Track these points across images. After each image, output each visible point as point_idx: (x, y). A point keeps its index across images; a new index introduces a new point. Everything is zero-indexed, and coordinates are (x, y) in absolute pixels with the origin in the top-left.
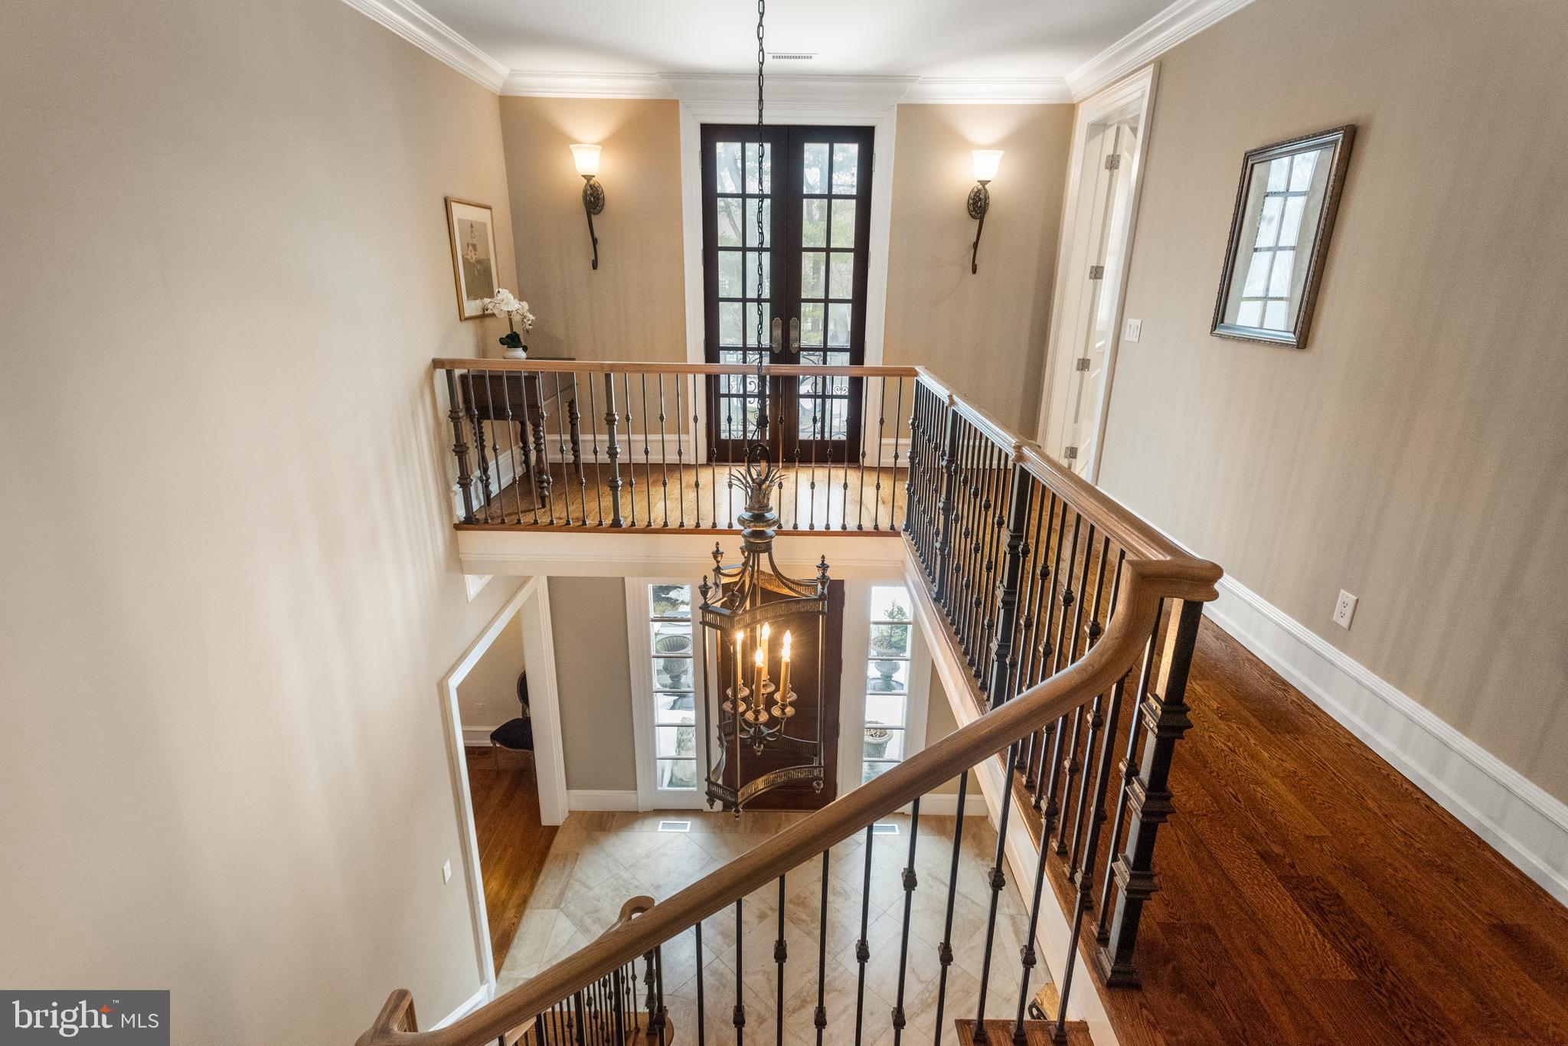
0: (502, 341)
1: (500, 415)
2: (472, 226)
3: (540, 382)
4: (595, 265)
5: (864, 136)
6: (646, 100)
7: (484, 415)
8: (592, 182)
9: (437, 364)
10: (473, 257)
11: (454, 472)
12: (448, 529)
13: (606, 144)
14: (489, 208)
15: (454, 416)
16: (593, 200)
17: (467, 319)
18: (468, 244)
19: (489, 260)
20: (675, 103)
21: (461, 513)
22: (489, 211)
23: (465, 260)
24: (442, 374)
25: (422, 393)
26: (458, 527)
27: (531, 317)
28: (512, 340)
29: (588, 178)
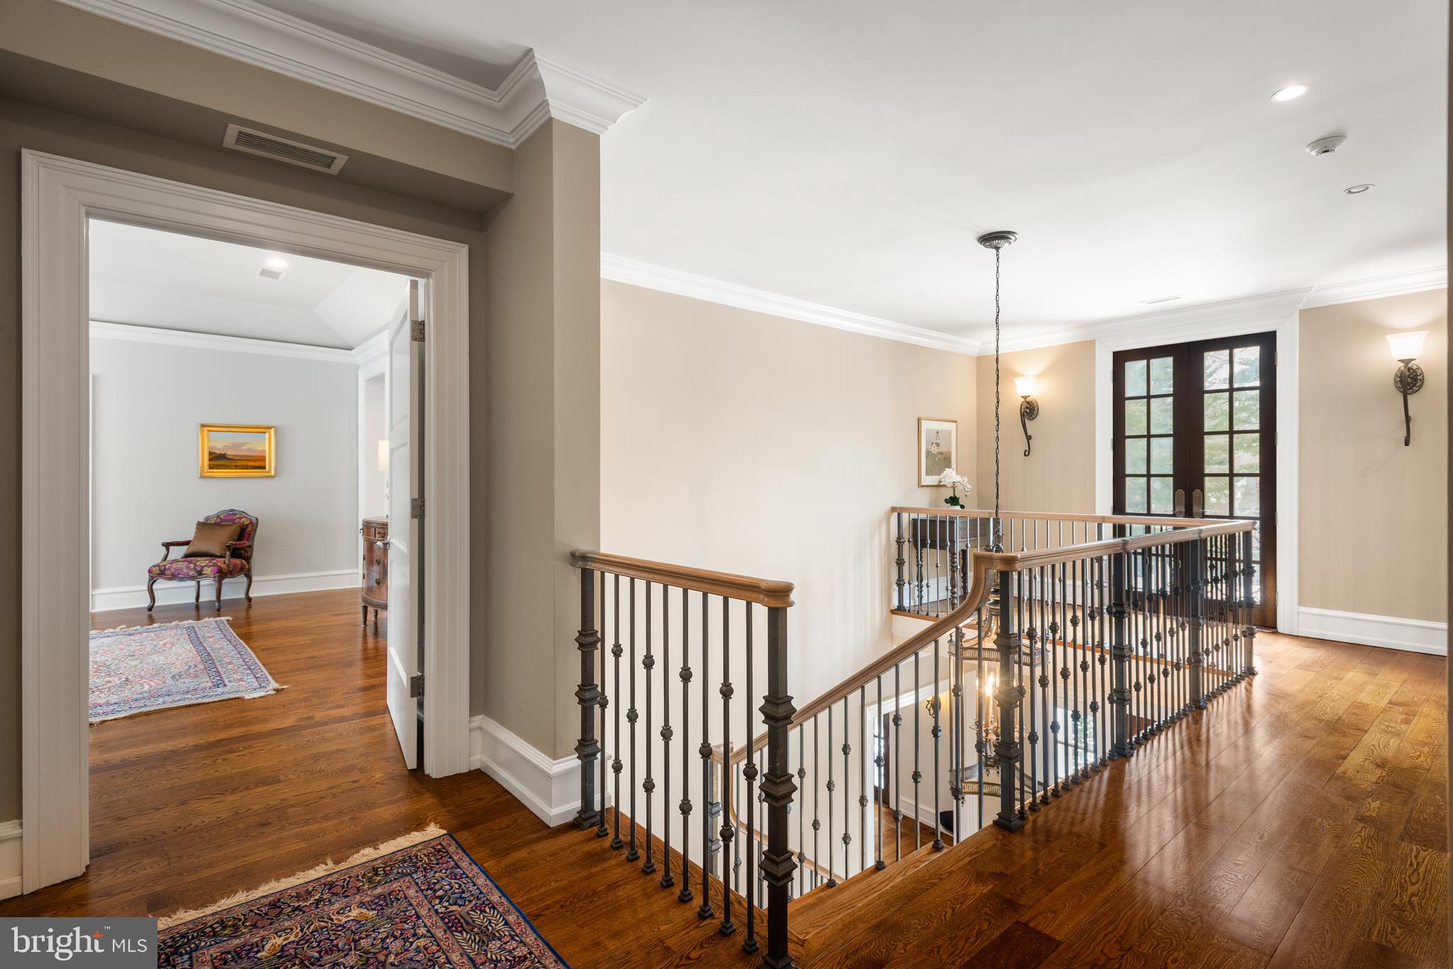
0: (946, 501)
1: (933, 546)
2: (937, 433)
3: (958, 525)
4: (1027, 453)
5: (1267, 341)
6: (1071, 344)
7: (924, 545)
8: (1027, 400)
9: (893, 509)
10: (935, 450)
11: (895, 576)
12: (886, 612)
13: (1041, 375)
14: (956, 422)
15: (900, 542)
16: (1029, 411)
17: (922, 486)
18: (932, 443)
19: (950, 453)
20: (1093, 342)
21: (895, 603)
22: (955, 424)
23: (928, 453)
24: (895, 515)
25: (880, 525)
26: (893, 612)
27: (969, 486)
28: (953, 501)
29: (1025, 397)
